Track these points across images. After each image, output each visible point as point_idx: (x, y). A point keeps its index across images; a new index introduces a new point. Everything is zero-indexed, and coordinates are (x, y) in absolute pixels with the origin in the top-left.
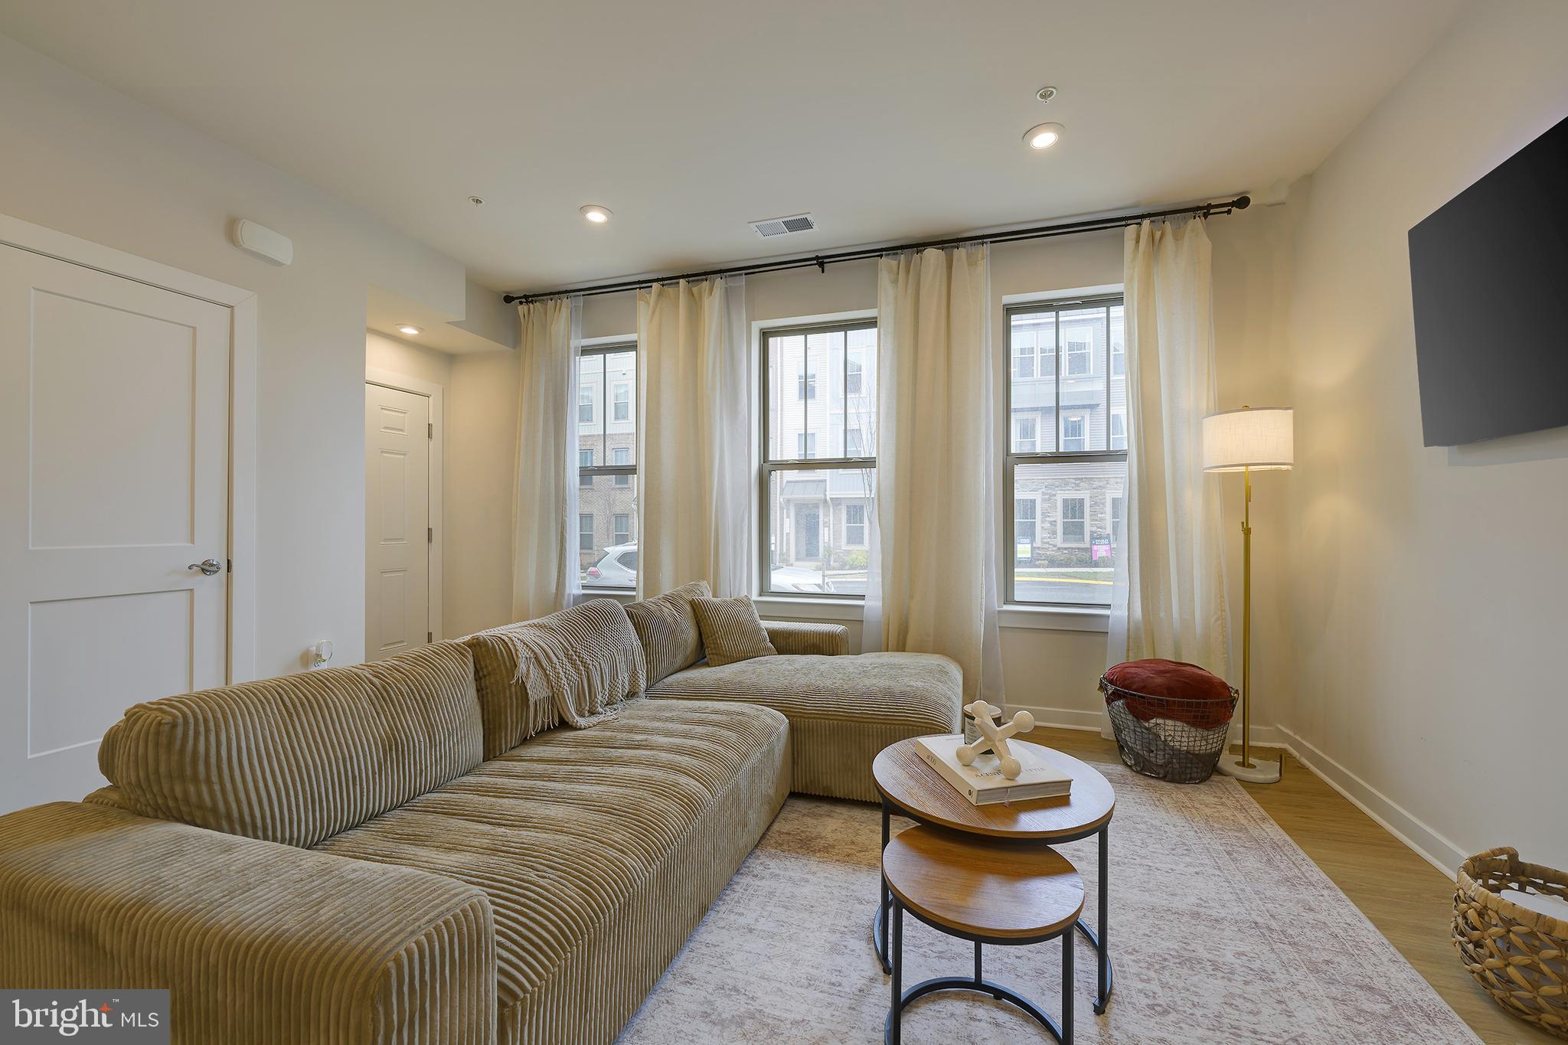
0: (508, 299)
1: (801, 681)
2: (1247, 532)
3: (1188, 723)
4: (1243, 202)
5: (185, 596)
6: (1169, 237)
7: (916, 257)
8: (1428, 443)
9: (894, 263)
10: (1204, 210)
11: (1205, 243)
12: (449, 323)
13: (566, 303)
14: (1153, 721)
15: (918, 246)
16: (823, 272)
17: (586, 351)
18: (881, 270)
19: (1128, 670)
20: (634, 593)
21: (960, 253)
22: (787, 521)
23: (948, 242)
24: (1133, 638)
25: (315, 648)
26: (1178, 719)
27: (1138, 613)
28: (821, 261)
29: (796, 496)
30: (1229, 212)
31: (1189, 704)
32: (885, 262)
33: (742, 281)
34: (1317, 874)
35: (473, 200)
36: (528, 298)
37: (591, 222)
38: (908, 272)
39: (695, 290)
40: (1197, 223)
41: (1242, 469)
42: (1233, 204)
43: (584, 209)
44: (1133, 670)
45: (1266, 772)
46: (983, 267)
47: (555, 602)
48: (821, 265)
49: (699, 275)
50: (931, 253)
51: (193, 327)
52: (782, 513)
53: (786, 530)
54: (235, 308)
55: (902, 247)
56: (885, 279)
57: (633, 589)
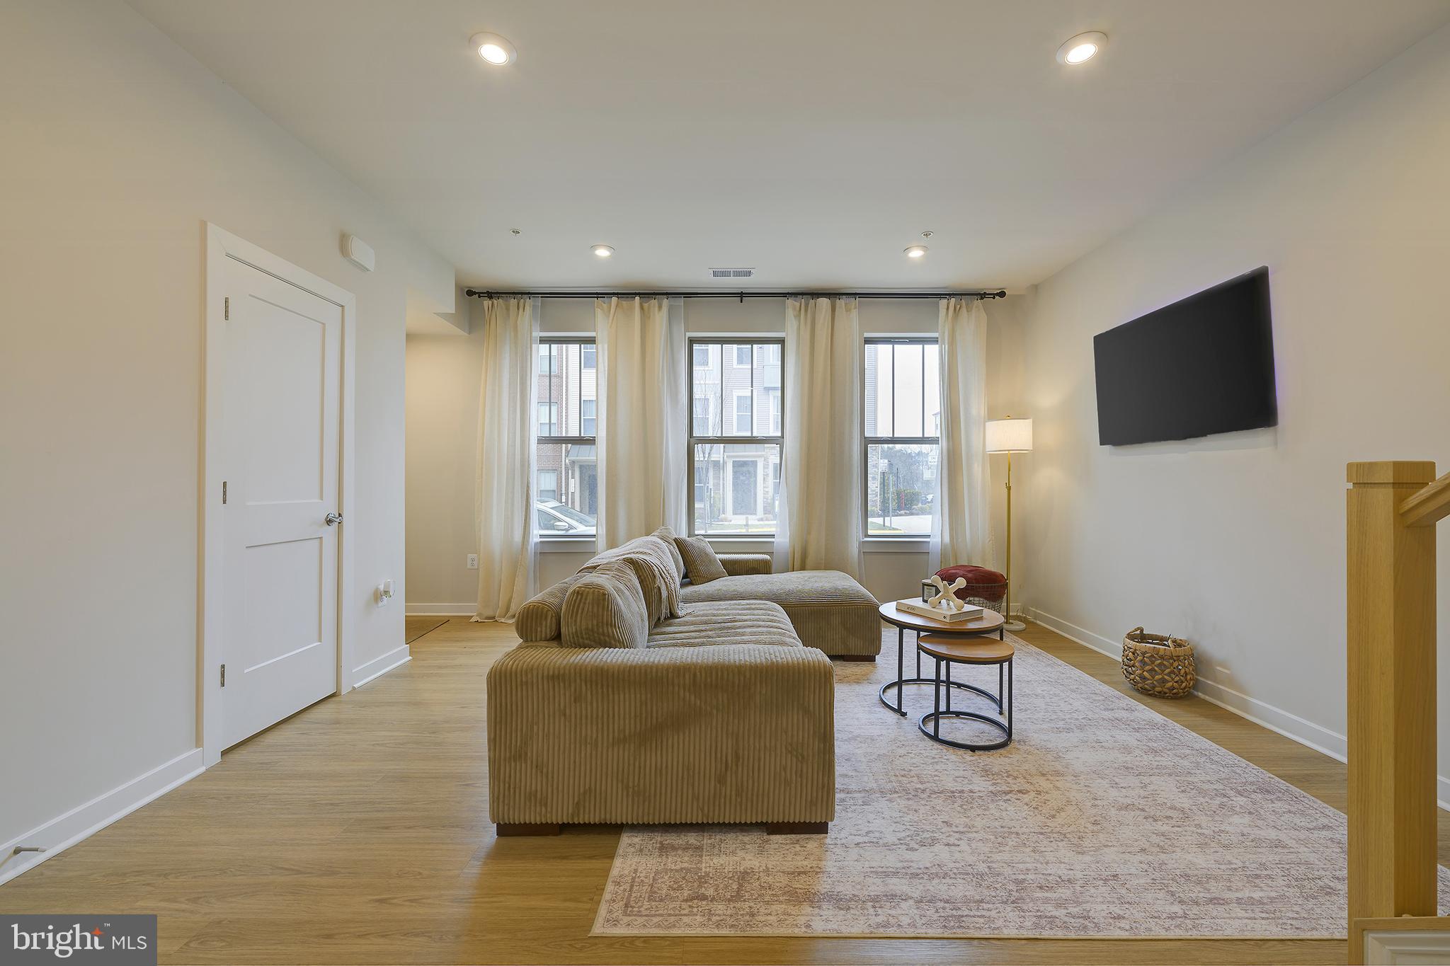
0: (470, 293)
1: (791, 587)
2: (1009, 488)
3: (986, 599)
4: (1002, 294)
5: (317, 542)
6: (964, 310)
7: (812, 302)
8: (1102, 443)
9: (797, 304)
10: (982, 295)
11: (984, 316)
12: (435, 313)
13: (529, 302)
14: (968, 599)
15: (815, 294)
16: (741, 302)
17: (543, 341)
18: (788, 308)
19: (950, 571)
20: (594, 539)
21: (841, 303)
22: (572, 482)
23: (833, 295)
24: (944, 555)
25: (383, 586)
26: (980, 597)
27: (947, 539)
28: (742, 295)
29: (581, 458)
30: (994, 298)
31: (988, 587)
32: (790, 302)
33: (681, 301)
34: (1060, 662)
35: (514, 232)
36: (490, 295)
37: (596, 256)
38: (806, 311)
39: (646, 305)
40: (978, 303)
41: (1007, 452)
42: (997, 294)
43: (593, 247)
44: (953, 571)
45: (1020, 626)
46: (854, 314)
47: (522, 548)
48: (742, 297)
49: (649, 294)
50: (824, 302)
51: (323, 324)
52: (567, 473)
53: (571, 489)
54: (346, 308)
55: (803, 294)
56: (790, 313)
57: (594, 536)
